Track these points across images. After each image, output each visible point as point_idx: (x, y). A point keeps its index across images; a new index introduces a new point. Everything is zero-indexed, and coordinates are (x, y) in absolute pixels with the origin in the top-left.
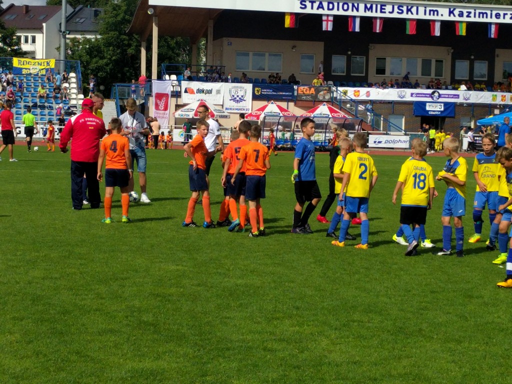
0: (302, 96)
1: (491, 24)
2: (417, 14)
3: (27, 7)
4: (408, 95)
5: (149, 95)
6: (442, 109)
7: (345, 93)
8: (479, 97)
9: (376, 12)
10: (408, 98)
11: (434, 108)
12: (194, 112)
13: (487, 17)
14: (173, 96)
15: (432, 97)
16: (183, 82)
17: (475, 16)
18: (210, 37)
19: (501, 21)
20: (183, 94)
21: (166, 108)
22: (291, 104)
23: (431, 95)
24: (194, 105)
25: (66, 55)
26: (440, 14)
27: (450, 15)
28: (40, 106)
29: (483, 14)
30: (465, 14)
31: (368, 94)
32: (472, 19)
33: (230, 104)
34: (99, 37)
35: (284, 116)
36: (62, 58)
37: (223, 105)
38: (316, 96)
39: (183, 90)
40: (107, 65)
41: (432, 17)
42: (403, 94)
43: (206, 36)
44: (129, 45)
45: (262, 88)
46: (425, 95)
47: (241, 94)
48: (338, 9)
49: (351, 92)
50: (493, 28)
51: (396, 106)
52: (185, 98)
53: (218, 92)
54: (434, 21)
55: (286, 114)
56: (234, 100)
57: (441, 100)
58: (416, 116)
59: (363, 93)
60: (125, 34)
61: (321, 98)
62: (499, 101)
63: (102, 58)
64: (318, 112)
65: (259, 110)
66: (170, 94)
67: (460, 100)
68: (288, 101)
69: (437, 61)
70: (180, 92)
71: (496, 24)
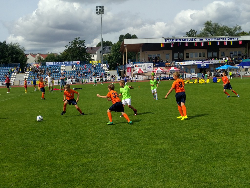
0: (167, 65)
1: (217, 42)
2: (197, 40)
3: (91, 47)
4: (196, 63)
5: (125, 68)
6: (205, 66)
7: (178, 63)
8: (215, 62)
9: (186, 41)
11: (203, 66)
12: (138, 72)
13: (216, 40)
14: (132, 68)
15: (202, 63)
16: (134, 64)
17: (213, 40)
18: (141, 51)
19: (220, 40)
20: (135, 67)
21: (130, 71)
23: (202, 62)
24: (138, 70)
25: (103, 59)
26: (203, 40)
27: (206, 40)
28: (97, 73)
29: (215, 39)
31: (185, 63)
32: (212, 41)
33: (147, 69)
34: (112, 54)
35: (162, 71)
36: (102, 60)
37: (145, 70)
38: (171, 65)
39: (135, 66)
40: (114, 61)
41: (201, 41)
42: (194, 62)
43: (140, 51)
44: (120, 55)
45: (156, 64)
47: (150, 66)
48: (175, 41)
49: (180, 63)
50: (218, 43)
51: (193, 66)
52: (135, 68)
53: (144, 66)
54: (202, 42)
55: (163, 70)
56: (148, 67)
57: (205, 63)
58: (199, 68)
59: (183, 63)
60: (118, 52)
62: (221, 63)
63: (112, 59)
64: (171, 69)
65: (155, 70)
67: (210, 63)
68: (163, 67)
69: (203, 53)
70: (134, 67)
71: (219, 42)
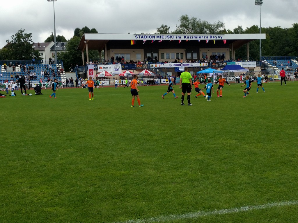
0: (138, 67)
1: (198, 40)
2: (174, 38)
3: (39, 43)
6: (184, 69)
7: (152, 66)
8: (196, 64)
9: (161, 38)
10: (173, 66)
11: (182, 69)
12: (104, 75)
13: (197, 38)
17: (193, 38)
18: (106, 49)
19: (201, 39)
20: (99, 69)
22: (135, 70)
23: (180, 65)
24: (104, 72)
26: (181, 38)
27: (184, 38)
29: (195, 37)
30: (190, 37)
31: (160, 66)
33: (114, 71)
34: (67, 52)
35: (132, 74)
36: (56, 59)
37: (112, 72)
41: (179, 39)
42: (171, 65)
43: (104, 49)
45: (125, 66)
46: (178, 65)
47: (118, 68)
48: (148, 38)
49: (154, 65)
51: (170, 69)
53: (110, 68)
57: (183, 66)
58: (176, 72)
59: (158, 65)
61: (144, 68)
62: (202, 65)
63: (69, 59)
65: (123, 73)
66: (94, 69)
67: (190, 66)
68: (133, 69)
69: (181, 54)
